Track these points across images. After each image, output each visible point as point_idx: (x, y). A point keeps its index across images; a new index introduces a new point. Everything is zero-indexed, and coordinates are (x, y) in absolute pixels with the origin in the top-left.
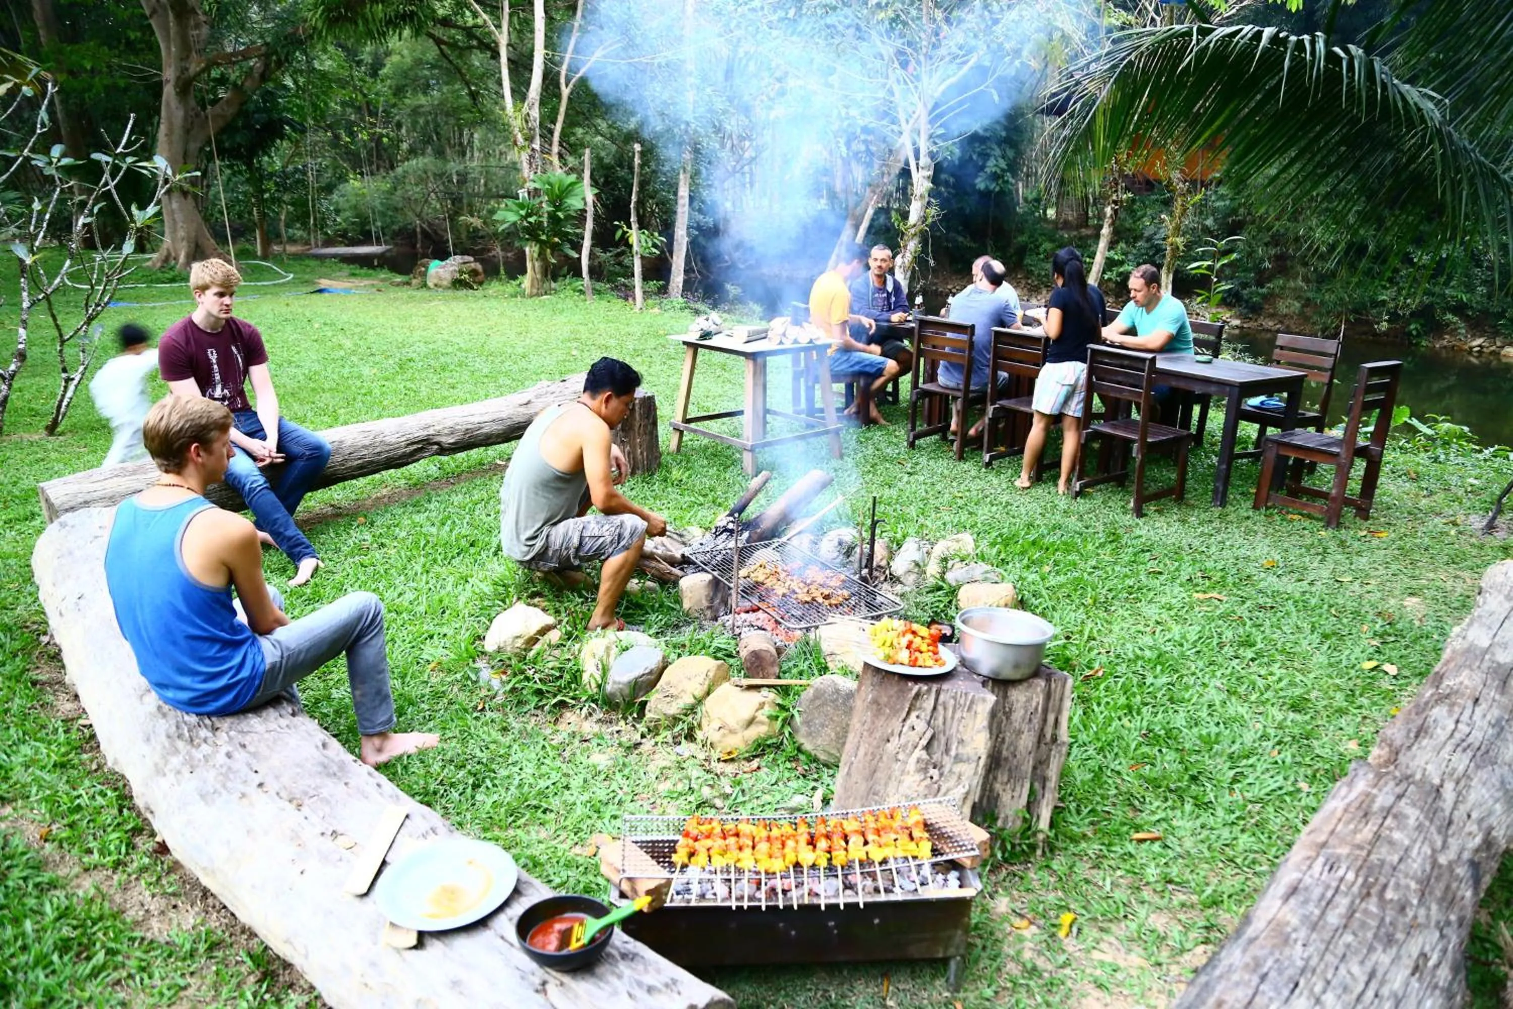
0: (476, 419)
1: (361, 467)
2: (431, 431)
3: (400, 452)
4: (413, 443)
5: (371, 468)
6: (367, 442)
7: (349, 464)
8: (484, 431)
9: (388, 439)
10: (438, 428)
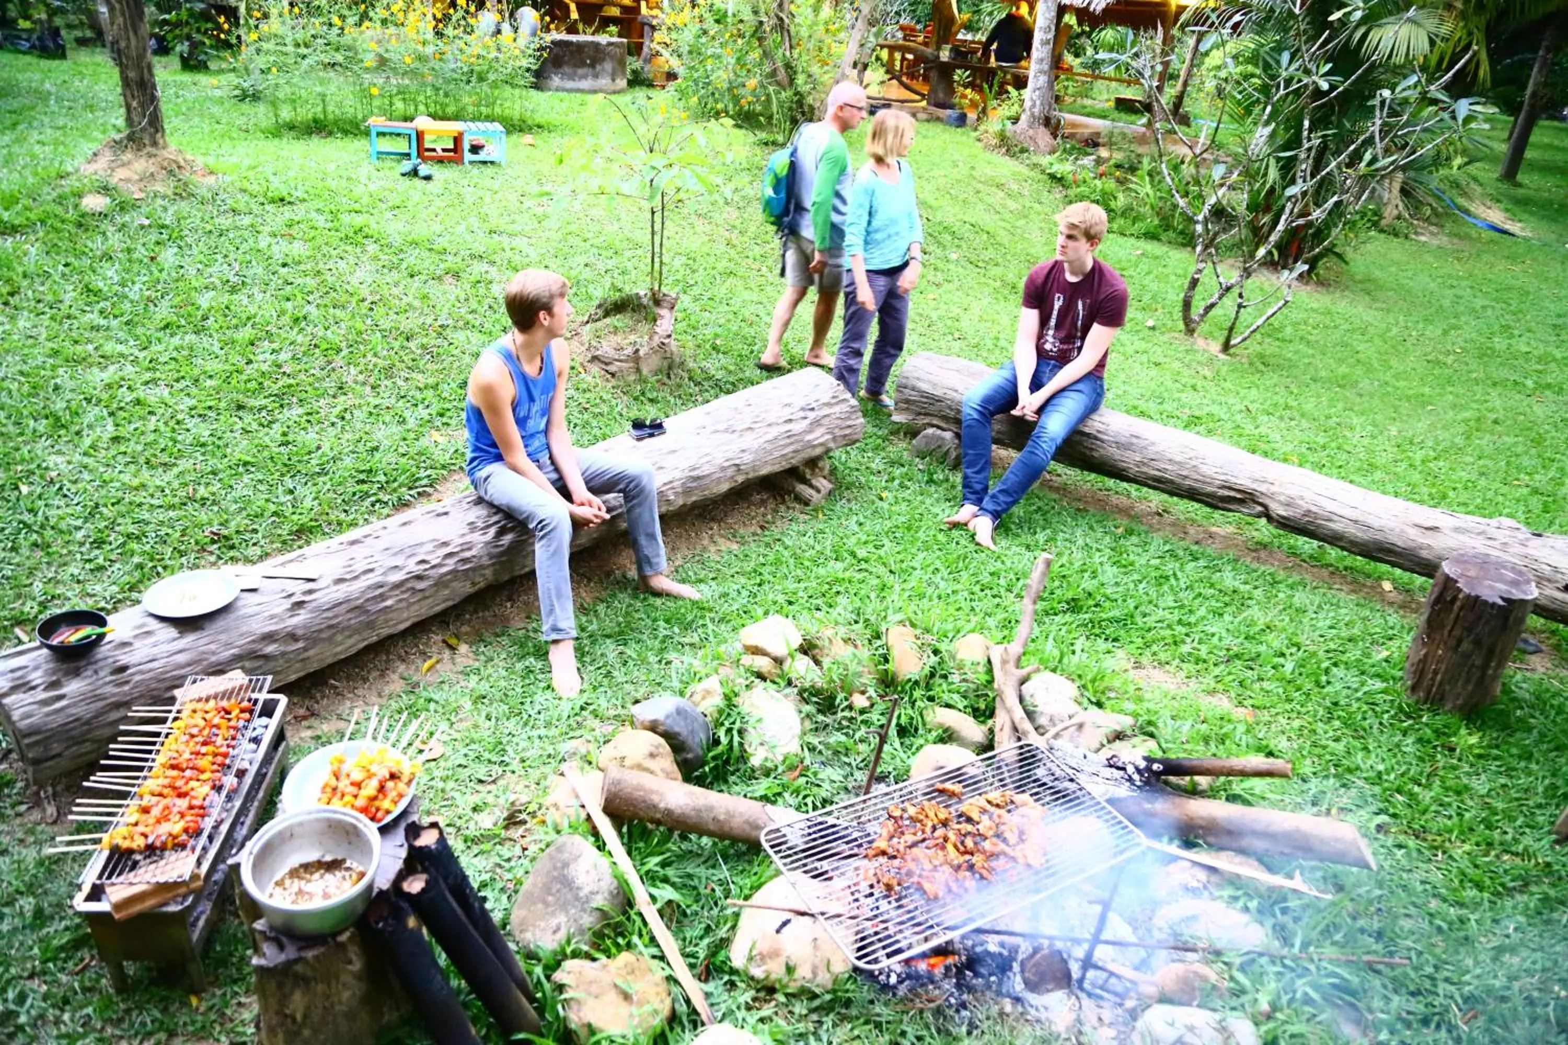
0: (1330, 506)
1: (1158, 480)
2: (1263, 488)
3: (1210, 489)
4: (1230, 488)
5: (1168, 487)
6: (1178, 458)
7: (1145, 469)
8: (1332, 525)
9: (1204, 469)
10: (1274, 489)
